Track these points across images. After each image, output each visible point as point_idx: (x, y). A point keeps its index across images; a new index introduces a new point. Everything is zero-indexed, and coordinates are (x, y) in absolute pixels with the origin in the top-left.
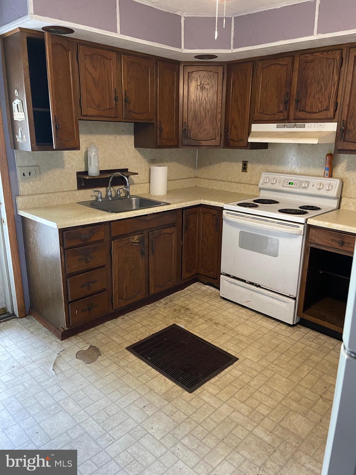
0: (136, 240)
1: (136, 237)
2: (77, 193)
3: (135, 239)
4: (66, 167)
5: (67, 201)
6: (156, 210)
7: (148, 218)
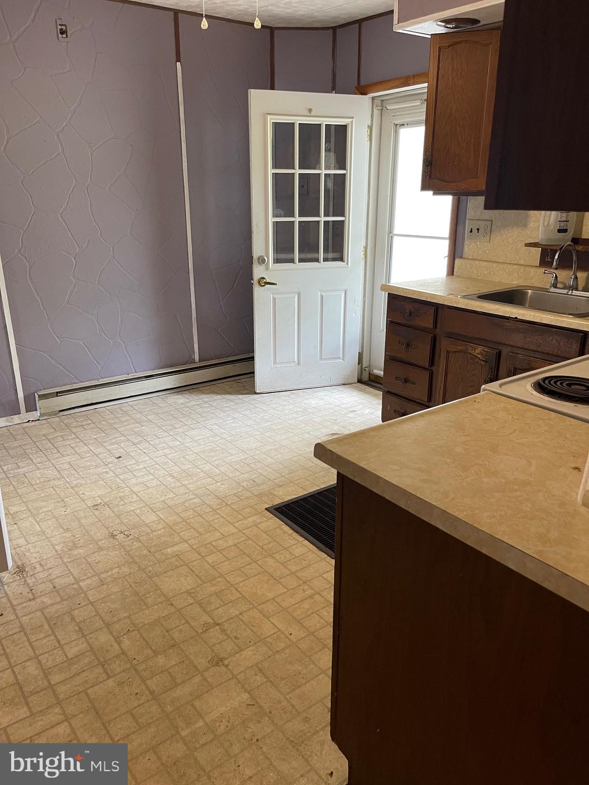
0: (478, 354)
1: (479, 349)
2: (532, 271)
3: (477, 351)
4: (529, 227)
5: (514, 279)
6: (524, 315)
7: (507, 324)
